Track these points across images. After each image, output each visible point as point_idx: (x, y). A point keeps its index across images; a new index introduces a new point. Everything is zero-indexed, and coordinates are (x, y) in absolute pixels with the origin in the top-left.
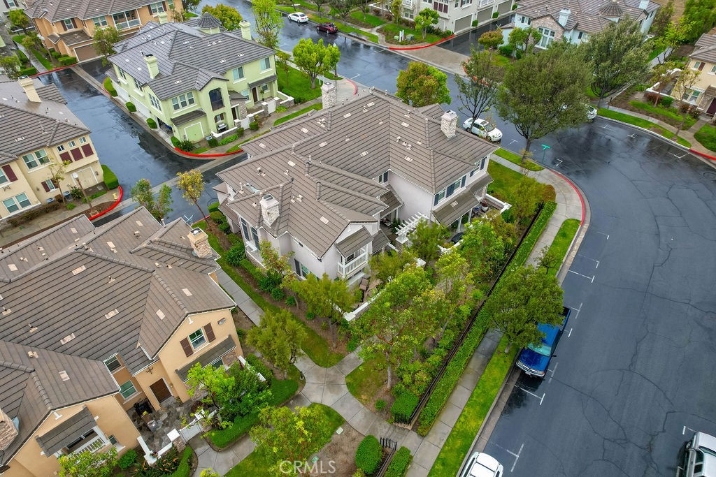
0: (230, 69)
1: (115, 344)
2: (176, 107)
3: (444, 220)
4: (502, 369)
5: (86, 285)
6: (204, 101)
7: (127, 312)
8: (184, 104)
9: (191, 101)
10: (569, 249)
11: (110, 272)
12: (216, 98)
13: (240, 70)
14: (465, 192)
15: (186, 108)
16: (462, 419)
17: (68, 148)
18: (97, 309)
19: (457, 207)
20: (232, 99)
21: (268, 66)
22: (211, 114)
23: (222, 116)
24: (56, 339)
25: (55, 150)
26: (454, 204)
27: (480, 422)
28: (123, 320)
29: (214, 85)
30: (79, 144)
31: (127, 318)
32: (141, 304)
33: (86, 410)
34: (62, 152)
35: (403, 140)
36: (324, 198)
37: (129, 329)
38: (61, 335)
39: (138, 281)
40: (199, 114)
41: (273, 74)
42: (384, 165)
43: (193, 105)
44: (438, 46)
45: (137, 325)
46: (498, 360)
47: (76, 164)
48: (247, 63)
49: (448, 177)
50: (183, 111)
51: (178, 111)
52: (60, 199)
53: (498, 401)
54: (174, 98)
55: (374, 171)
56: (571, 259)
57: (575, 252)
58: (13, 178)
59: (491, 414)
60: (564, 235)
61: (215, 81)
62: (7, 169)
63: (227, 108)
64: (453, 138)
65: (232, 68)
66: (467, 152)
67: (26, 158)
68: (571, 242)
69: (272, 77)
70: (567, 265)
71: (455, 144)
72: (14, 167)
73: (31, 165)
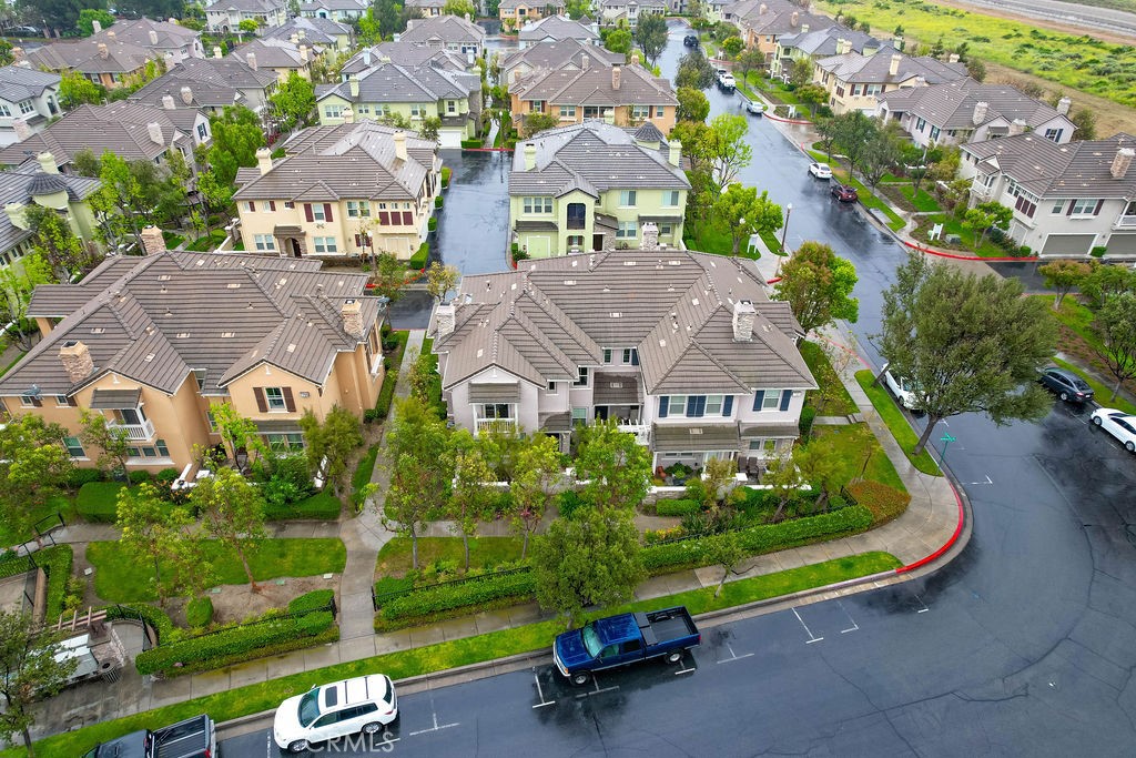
0: (617, 189)
1: (210, 361)
2: (528, 209)
3: (662, 442)
4: (540, 638)
5: (230, 300)
6: (560, 216)
7: (240, 340)
8: (538, 209)
9: (548, 209)
10: (832, 586)
11: (253, 300)
12: (576, 214)
13: (632, 196)
14: (727, 426)
15: (538, 214)
16: (431, 649)
17: (389, 209)
18: (221, 325)
19: (696, 437)
20: (597, 223)
21: (674, 202)
22: (564, 232)
23: (580, 239)
24: (176, 331)
25: (377, 205)
26: (697, 432)
27: (444, 667)
28: (231, 345)
29: (577, 198)
30: (401, 209)
31: (236, 345)
32: (255, 340)
33: (140, 391)
34: (383, 210)
35: (678, 320)
36: (503, 332)
37: (230, 355)
38: (181, 329)
39: (269, 319)
40: (551, 227)
41: (678, 215)
42: (634, 339)
43: (548, 214)
44: (990, 264)
45: (238, 355)
46: (549, 629)
47: (391, 228)
48: (643, 189)
49: (690, 385)
50: (533, 217)
51: (528, 215)
52: (365, 258)
53: (492, 666)
54: (526, 197)
55: (613, 339)
56: (818, 598)
57: (836, 594)
58: (329, 219)
59: (469, 670)
60: (848, 565)
61: (579, 193)
62: (328, 208)
63: (588, 233)
64: (745, 343)
65: (620, 189)
66: (752, 368)
67: (350, 205)
68: (846, 579)
69: (675, 218)
70: (800, 600)
71: (741, 351)
72: (335, 208)
73: (352, 213)
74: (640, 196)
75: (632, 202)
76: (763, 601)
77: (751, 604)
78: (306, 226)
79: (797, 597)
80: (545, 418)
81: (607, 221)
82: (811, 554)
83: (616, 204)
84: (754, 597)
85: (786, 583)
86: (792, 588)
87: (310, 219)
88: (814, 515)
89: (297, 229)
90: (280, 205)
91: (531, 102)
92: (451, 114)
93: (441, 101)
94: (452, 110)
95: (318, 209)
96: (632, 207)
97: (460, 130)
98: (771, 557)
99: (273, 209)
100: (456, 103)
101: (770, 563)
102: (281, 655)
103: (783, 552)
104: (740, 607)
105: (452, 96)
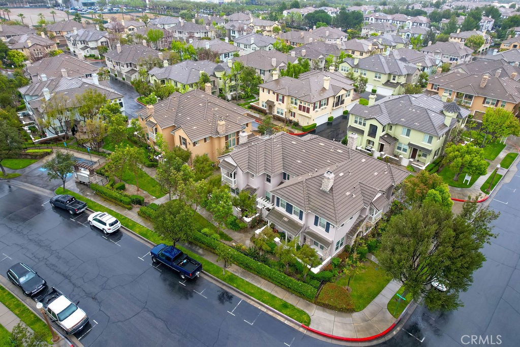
0: (401, 125)
2: (356, 122)
3: (271, 216)
6: (366, 129)
8: (360, 123)
9: (364, 124)
10: (267, 306)
12: (373, 131)
14: (299, 224)
15: (360, 126)
16: (141, 227)
17: (303, 104)
19: (284, 222)
20: (383, 138)
22: (366, 137)
23: (373, 143)
25: (299, 102)
26: (286, 219)
29: (375, 123)
30: (307, 106)
33: (156, 124)
34: (301, 104)
40: (362, 132)
41: (431, 149)
42: (297, 173)
43: (364, 127)
47: (302, 113)
50: (357, 126)
51: (355, 124)
52: (291, 122)
53: (146, 241)
54: (356, 116)
55: (290, 170)
56: (256, 305)
57: (265, 310)
58: (283, 102)
59: (141, 238)
60: (285, 306)
61: (376, 121)
62: (283, 97)
63: (377, 141)
64: (325, 192)
65: (403, 126)
66: (318, 203)
67: (292, 98)
68: (276, 309)
69: (428, 150)
70: (249, 300)
71: (320, 195)
72: (286, 98)
73: (292, 103)
74: (412, 133)
75: (408, 135)
76: (236, 289)
77: (232, 287)
78: (276, 103)
79: (250, 299)
80: (248, 187)
81: (391, 139)
82: (278, 292)
83: (399, 132)
84: (235, 285)
85: (253, 291)
86: (252, 294)
87: (277, 101)
88: (288, 275)
89: (273, 102)
90: (271, 92)
91: (433, 84)
92: (393, 81)
93: (390, 74)
94: (394, 79)
95: (280, 97)
96: (407, 137)
97: (393, 89)
98: (263, 281)
99: (269, 93)
100: (397, 77)
101: (260, 282)
102: (116, 204)
103: (270, 283)
104: (226, 284)
105: (395, 73)
